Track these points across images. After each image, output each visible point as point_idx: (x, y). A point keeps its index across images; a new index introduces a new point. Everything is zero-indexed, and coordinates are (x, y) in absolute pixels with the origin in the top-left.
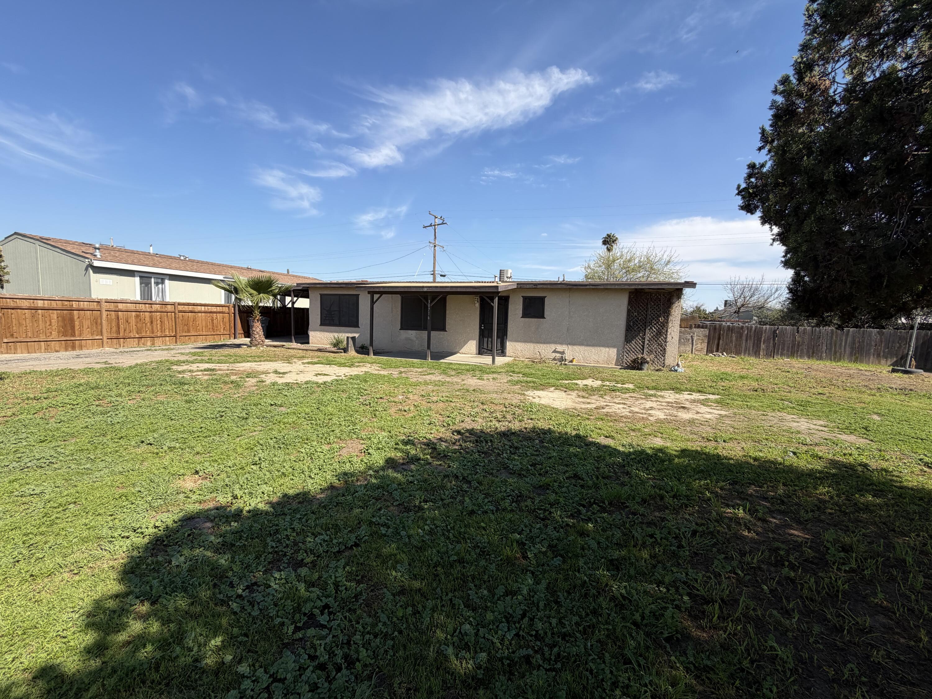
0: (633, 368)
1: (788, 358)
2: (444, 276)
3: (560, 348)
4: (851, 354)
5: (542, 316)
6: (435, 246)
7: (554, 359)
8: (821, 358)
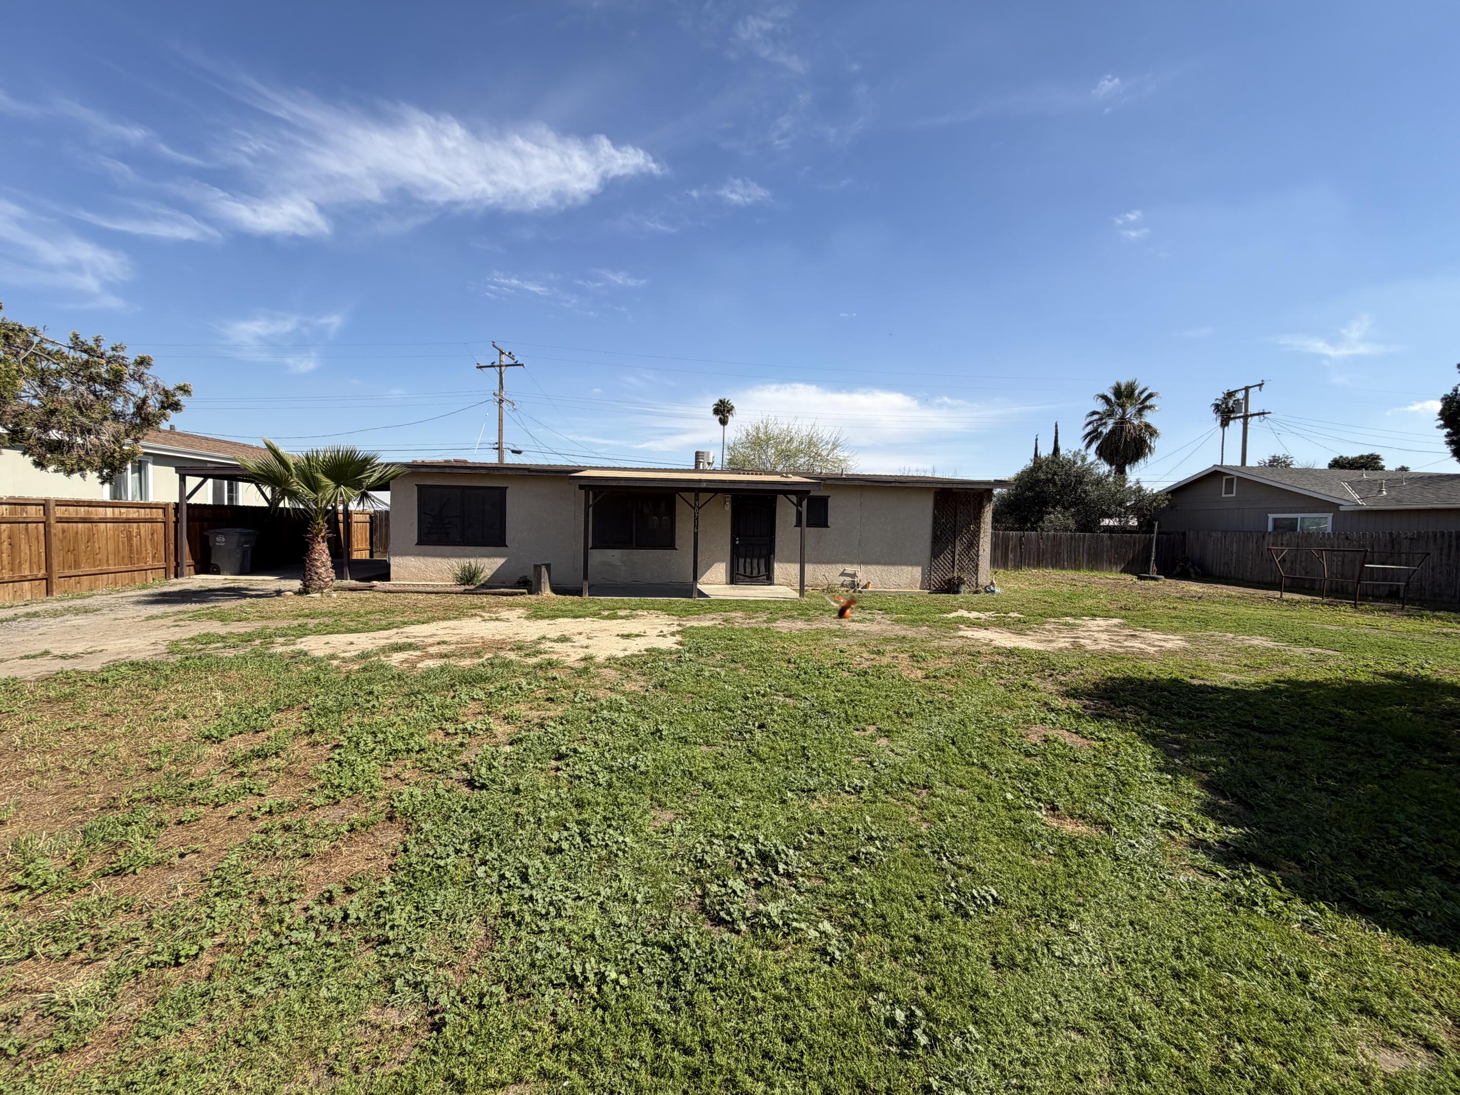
0: (947, 592)
1: (1035, 568)
2: (519, 452)
3: (850, 569)
5: (827, 526)
6: (501, 401)
7: (842, 585)
8: (1063, 568)
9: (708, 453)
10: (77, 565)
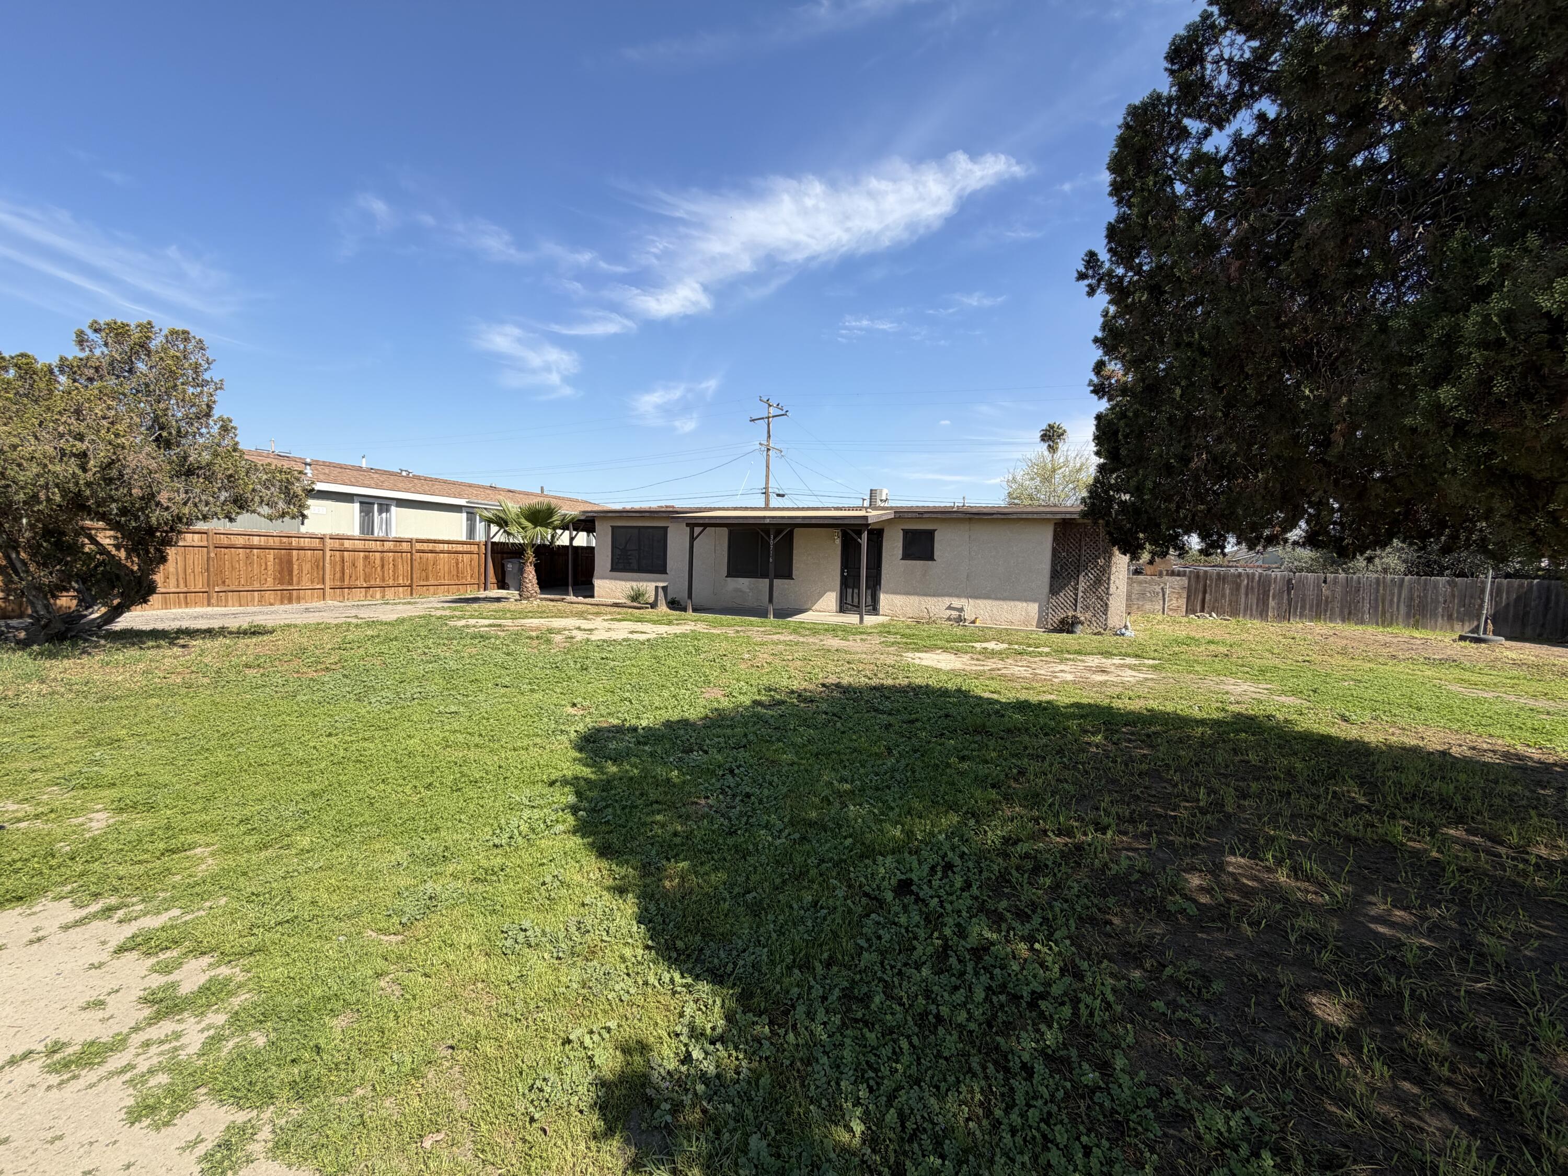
0: (1061, 631)
1: (1311, 621)
3: (957, 603)
4: (1408, 616)
5: (931, 558)
6: (768, 450)
7: (949, 619)
8: (1362, 622)
9: (881, 491)
10: (427, 579)
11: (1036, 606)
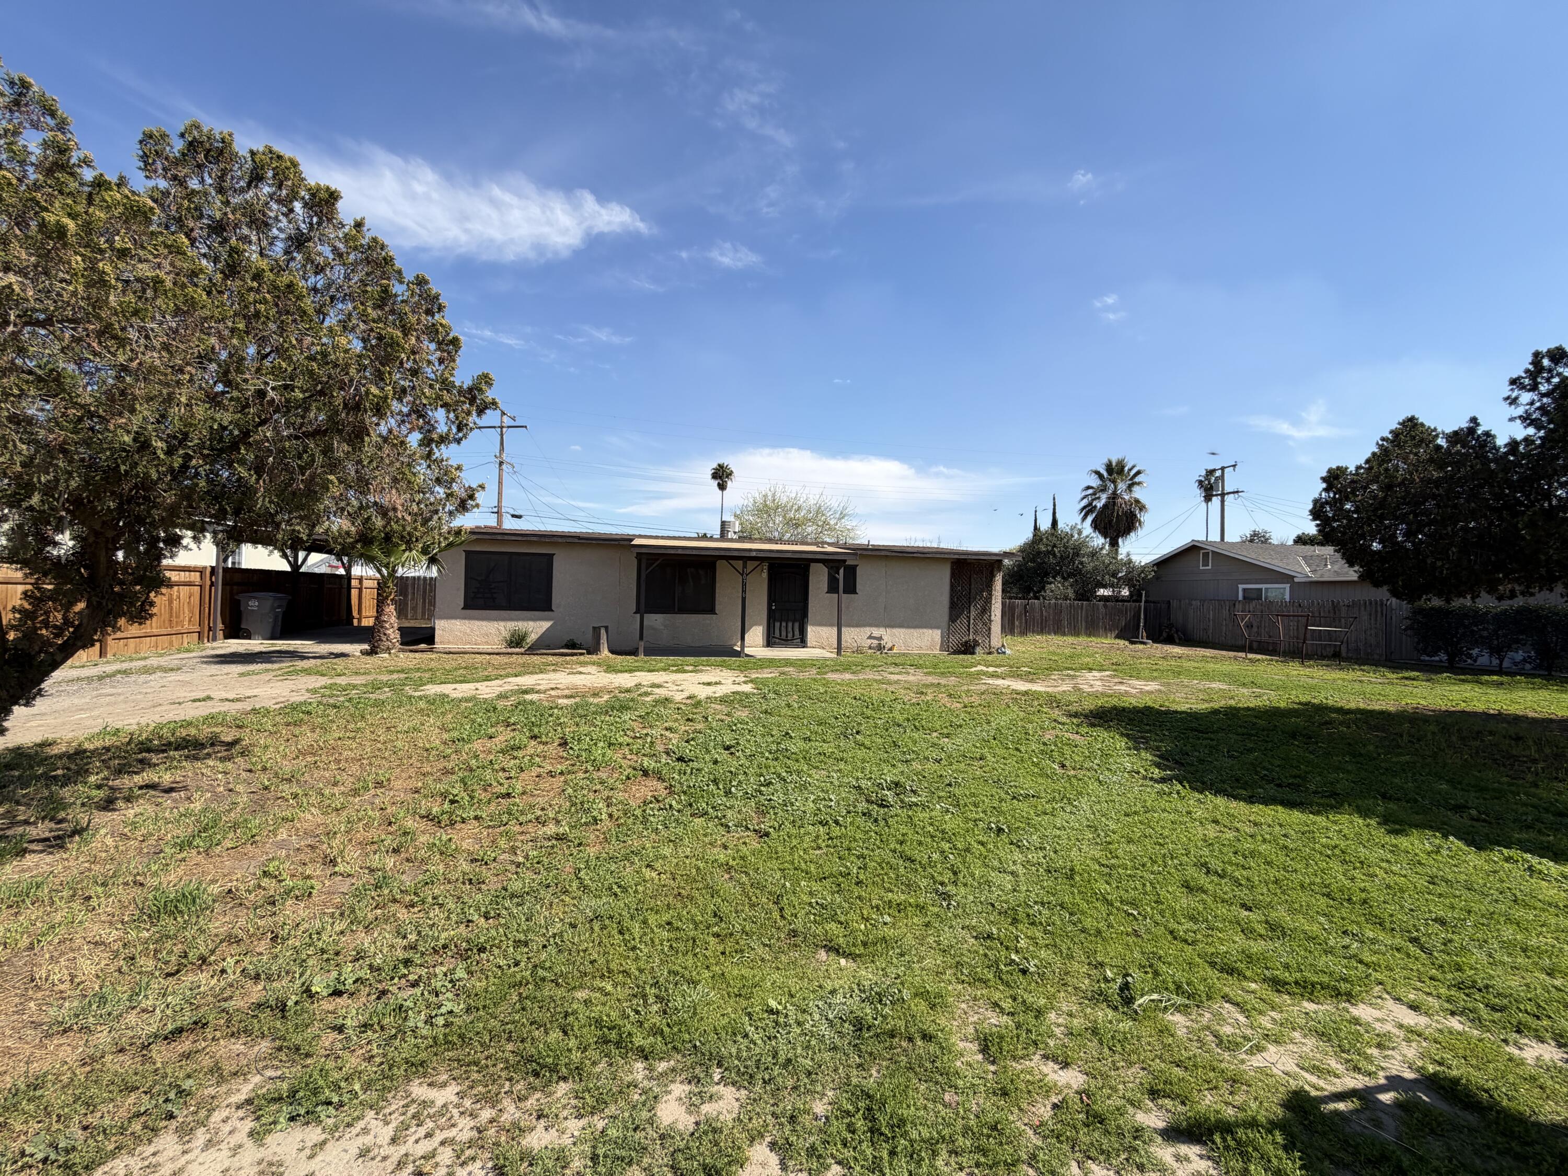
0: (964, 653)
2: (519, 517)
3: (877, 632)
4: (1087, 628)
5: (853, 591)
6: (501, 463)
7: (870, 648)
8: (1064, 634)
9: (732, 523)
11: (939, 632)
